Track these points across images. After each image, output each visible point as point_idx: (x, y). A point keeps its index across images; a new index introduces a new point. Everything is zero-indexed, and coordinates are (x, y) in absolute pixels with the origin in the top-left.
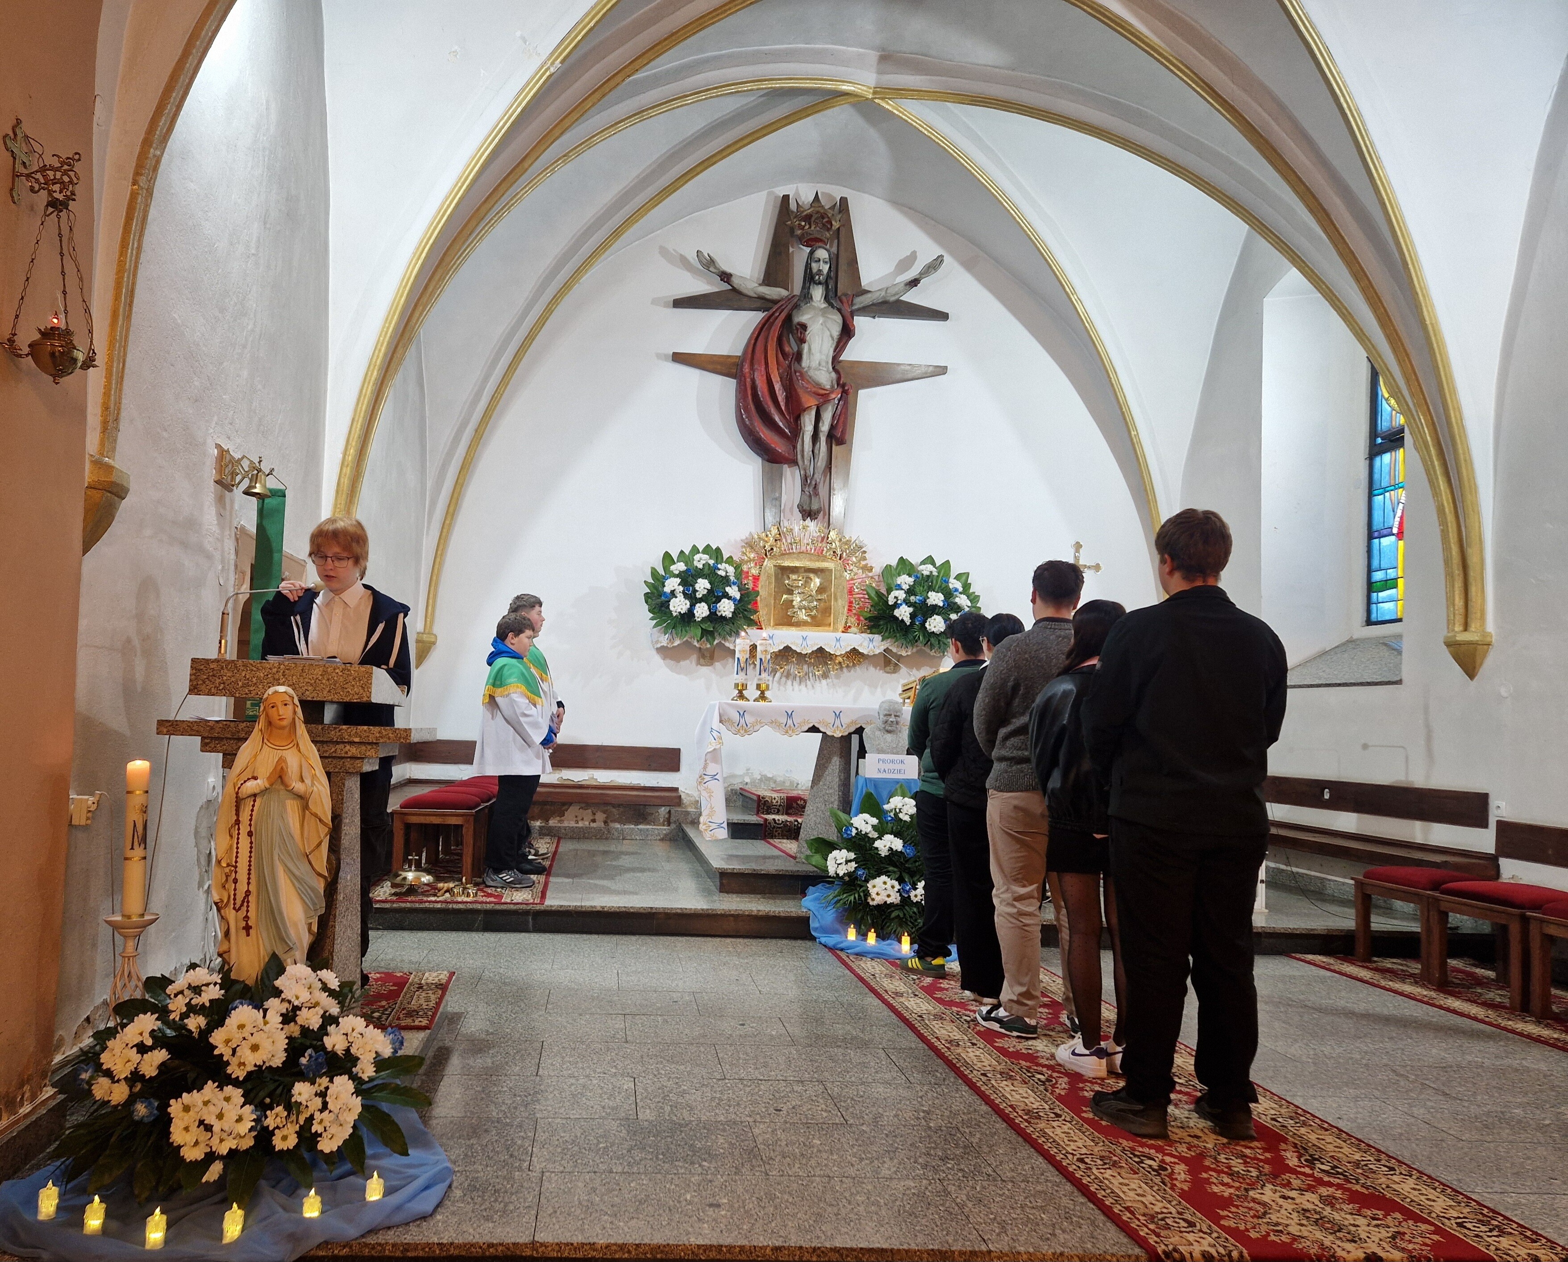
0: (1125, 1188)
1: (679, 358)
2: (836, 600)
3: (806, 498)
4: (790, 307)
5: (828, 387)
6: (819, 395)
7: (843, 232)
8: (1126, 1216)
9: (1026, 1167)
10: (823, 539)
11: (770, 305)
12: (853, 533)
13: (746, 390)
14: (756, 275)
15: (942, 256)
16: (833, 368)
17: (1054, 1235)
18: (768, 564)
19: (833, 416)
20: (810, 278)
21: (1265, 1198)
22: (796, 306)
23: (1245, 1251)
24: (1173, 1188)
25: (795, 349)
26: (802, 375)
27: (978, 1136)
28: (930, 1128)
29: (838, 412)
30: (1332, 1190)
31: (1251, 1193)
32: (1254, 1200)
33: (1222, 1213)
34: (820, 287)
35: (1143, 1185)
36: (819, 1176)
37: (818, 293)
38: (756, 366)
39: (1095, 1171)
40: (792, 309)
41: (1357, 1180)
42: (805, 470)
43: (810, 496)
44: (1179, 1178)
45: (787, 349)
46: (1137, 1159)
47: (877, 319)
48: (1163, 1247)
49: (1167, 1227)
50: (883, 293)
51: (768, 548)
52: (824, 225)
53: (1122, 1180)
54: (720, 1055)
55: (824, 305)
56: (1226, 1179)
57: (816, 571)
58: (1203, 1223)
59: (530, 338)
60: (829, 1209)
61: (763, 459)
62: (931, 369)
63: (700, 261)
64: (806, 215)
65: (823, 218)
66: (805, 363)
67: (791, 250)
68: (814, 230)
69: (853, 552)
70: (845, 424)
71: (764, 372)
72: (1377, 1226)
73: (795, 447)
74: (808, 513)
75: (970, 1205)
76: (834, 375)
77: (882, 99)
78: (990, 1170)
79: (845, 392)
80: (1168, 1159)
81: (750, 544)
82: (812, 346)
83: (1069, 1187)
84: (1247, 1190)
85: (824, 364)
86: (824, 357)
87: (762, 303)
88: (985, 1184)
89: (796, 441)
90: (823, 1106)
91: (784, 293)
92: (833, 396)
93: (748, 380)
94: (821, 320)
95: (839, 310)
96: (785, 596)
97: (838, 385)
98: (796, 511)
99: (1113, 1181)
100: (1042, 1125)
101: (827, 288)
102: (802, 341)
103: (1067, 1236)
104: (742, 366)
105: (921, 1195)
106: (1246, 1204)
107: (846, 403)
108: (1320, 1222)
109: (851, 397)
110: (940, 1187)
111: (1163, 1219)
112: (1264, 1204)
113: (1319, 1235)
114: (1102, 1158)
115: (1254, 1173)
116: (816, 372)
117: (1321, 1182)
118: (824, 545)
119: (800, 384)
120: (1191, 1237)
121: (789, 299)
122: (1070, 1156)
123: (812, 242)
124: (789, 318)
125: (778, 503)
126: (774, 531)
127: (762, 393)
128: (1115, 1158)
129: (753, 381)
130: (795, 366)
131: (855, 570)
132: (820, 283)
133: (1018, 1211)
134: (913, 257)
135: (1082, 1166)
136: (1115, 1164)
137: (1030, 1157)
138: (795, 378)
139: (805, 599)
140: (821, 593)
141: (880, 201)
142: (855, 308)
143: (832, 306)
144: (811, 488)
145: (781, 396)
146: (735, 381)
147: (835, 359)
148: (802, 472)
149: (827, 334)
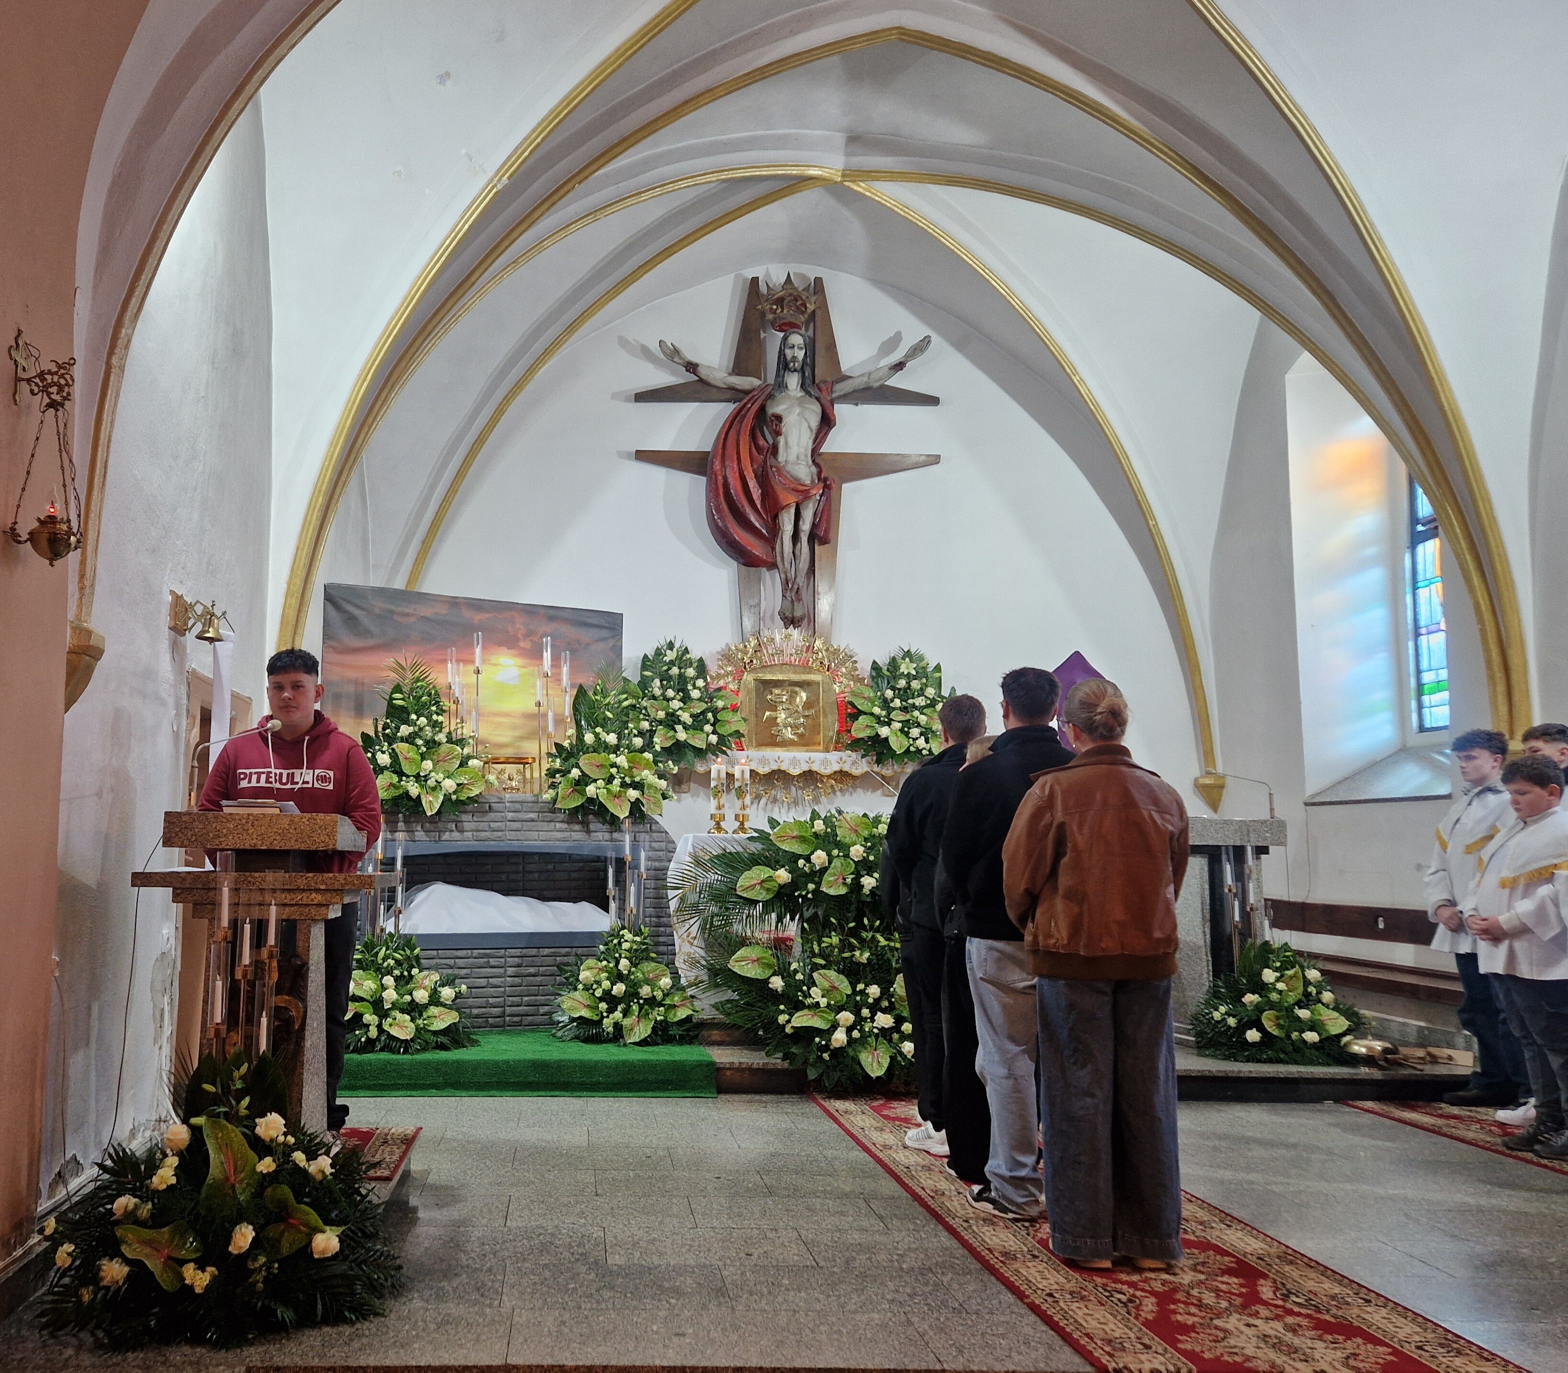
0: (1089, 1318)
1: (642, 456)
2: (825, 716)
3: (788, 604)
4: (763, 397)
5: (808, 482)
6: (798, 491)
7: (818, 313)
8: (1084, 1341)
9: (994, 1302)
10: (808, 648)
11: (742, 395)
12: (840, 641)
13: (717, 488)
14: (725, 364)
15: (929, 337)
16: (813, 461)
17: (1010, 1356)
18: (748, 678)
19: (815, 514)
20: (784, 365)
21: (1229, 1326)
22: (771, 396)
23: (1194, 1368)
24: (1136, 1318)
25: (771, 442)
26: (778, 470)
27: (950, 1275)
28: (902, 1269)
29: (821, 508)
30: (1298, 1319)
31: (1216, 1322)
32: (1216, 1328)
33: (1180, 1337)
34: (796, 374)
35: (1107, 1315)
36: (786, 1310)
37: (793, 381)
38: (727, 463)
39: (1062, 1304)
40: (766, 400)
41: (1328, 1311)
42: (786, 573)
43: (792, 602)
44: (1145, 1308)
45: (762, 442)
46: (1107, 1294)
47: (860, 407)
48: (1114, 1365)
49: (1123, 1349)
50: (865, 379)
51: (747, 660)
52: (797, 308)
53: (1087, 1311)
54: (693, 1207)
55: (801, 394)
56: (1193, 1310)
57: (802, 685)
58: (1158, 1344)
59: (480, 441)
60: (792, 1337)
61: (739, 562)
62: (923, 458)
63: (663, 352)
64: (778, 298)
65: (797, 301)
66: (781, 457)
67: (762, 335)
68: (787, 314)
69: (843, 663)
70: (828, 522)
71: (736, 469)
72: (1335, 1349)
73: (773, 549)
74: (791, 621)
75: (931, 1333)
76: (814, 469)
77: (853, 181)
78: (957, 1305)
79: (827, 487)
80: (1138, 1293)
81: (727, 657)
82: (789, 439)
83: (1033, 1318)
84: (1211, 1319)
85: (802, 457)
86: (802, 450)
87: (733, 394)
88: (950, 1316)
89: (775, 542)
90: (796, 1251)
91: (756, 382)
92: (814, 492)
93: (720, 478)
94: (797, 410)
95: (818, 399)
96: (767, 713)
97: (819, 480)
98: (777, 618)
99: (1078, 1311)
100: (1017, 1265)
101: (803, 377)
102: (778, 433)
103: (1021, 1357)
104: (713, 463)
105: (883, 1326)
106: (1209, 1331)
107: (829, 501)
108: (1278, 1345)
109: (833, 492)
110: (903, 1318)
111: (1121, 1343)
112: (1225, 1331)
113: (1273, 1355)
114: (1071, 1293)
115: (1224, 1304)
116: (796, 467)
117: (1290, 1312)
118: (810, 654)
119: (776, 481)
120: (1143, 1357)
121: (762, 389)
122: (1039, 1292)
123: (787, 327)
124: (762, 409)
125: (757, 610)
126: (753, 642)
127: (736, 491)
128: (1084, 1293)
129: (725, 478)
130: (771, 461)
131: (845, 681)
132: (795, 370)
133: (979, 1337)
134: (897, 338)
135: (1050, 1299)
136: (1083, 1298)
137: (999, 1292)
138: (771, 474)
139: (790, 716)
140: (808, 709)
141: (858, 279)
142: (835, 395)
143: (810, 395)
144: (793, 593)
145: (756, 493)
146: (704, 479)
147: (815, 452)
148: (783, 576)
149: (805, 425)
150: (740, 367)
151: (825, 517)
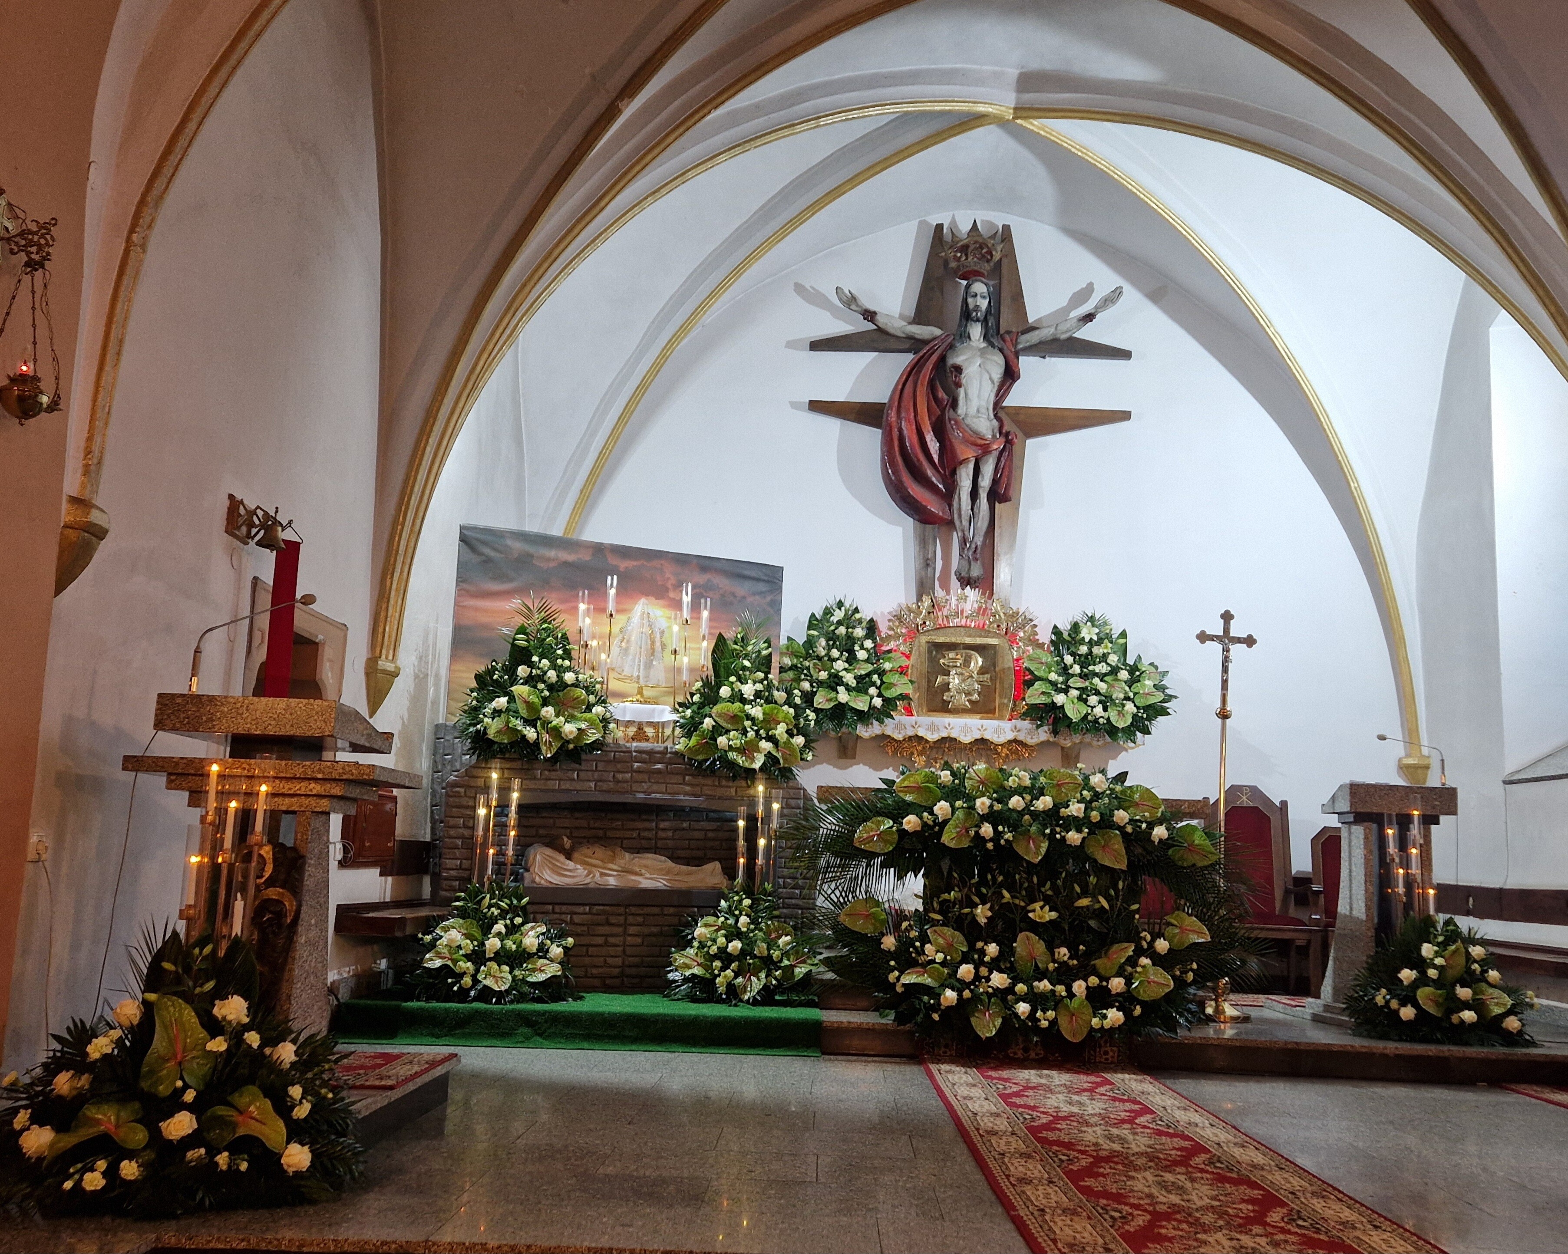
1: (817, 409)
2: (1002, 682)
3: (965, 563)
4: (943, 347)
5: (989, 436)
7: (1005, 261)
10: (985, 609)
11: (921, 345)
12: (1021, 604)
13: (892, 440)
15: (1121, 288)
16: (996, 416)
18: (920, 640)
19: (996, 469)
20: (967, 314)
22: (951, 347)
25: (950, 394)
26: (957, 422)
29: (1002, 464)
37: (976, 331)
38: (903, 415)
40: (946, 350)
42: (963, 531)
43: (970, 561)
45: (941, 394)
47: (1048, 359)
51: (919, 621)
52: (983, 256)
55: (984, 345)
57: (978, 648)
61: (915, 519)
63: (841, 300)
64: (963, 246)
65: (982, 249)
66: (961, 410)
67: (946, 284)
68: (972, 262)
69: (1022, 626)
70: (1010, 478)
71: (912, 421)
73: (950, 506)
74: (966, 581)
76: (996, 423)
77: (1026, 119)
79: (1009, 443)
81: (899, 618)
82: (969, 392)
85: (983, 411)
89: (952, 498)
91: (937, 332)
92: (994, 446)
93: (895, 430)
94: (979, 361)
95: (1001, 350)
96: (939, 678)
97: (1000, 434)
101: (986, 326)
102: (959, 385)
104: (888, 414)
107: (1011, 455)
116: (975, 420)
118: (987, 616)
119: (955, 434)
121: (943, 339)
123: (970, 275)
124: (943, 359)
125: (931, 569)
126: (927, 603)
127: (912, 445)
129: (900, 430)
130: (949, 413)
131: (1024, 646)
132: (978, 320)
139: (964, 681)
140: (983, 674)
141: (1050, 228)
142: (1020, 346)
143: (993, 346)
144: (970, 553)
145: (934, 446)
146: (880, 431)
147: (997, 405)
148: (960, 534)
149: (986, 376)
150: (920, 316)
151: (1006, 473)
